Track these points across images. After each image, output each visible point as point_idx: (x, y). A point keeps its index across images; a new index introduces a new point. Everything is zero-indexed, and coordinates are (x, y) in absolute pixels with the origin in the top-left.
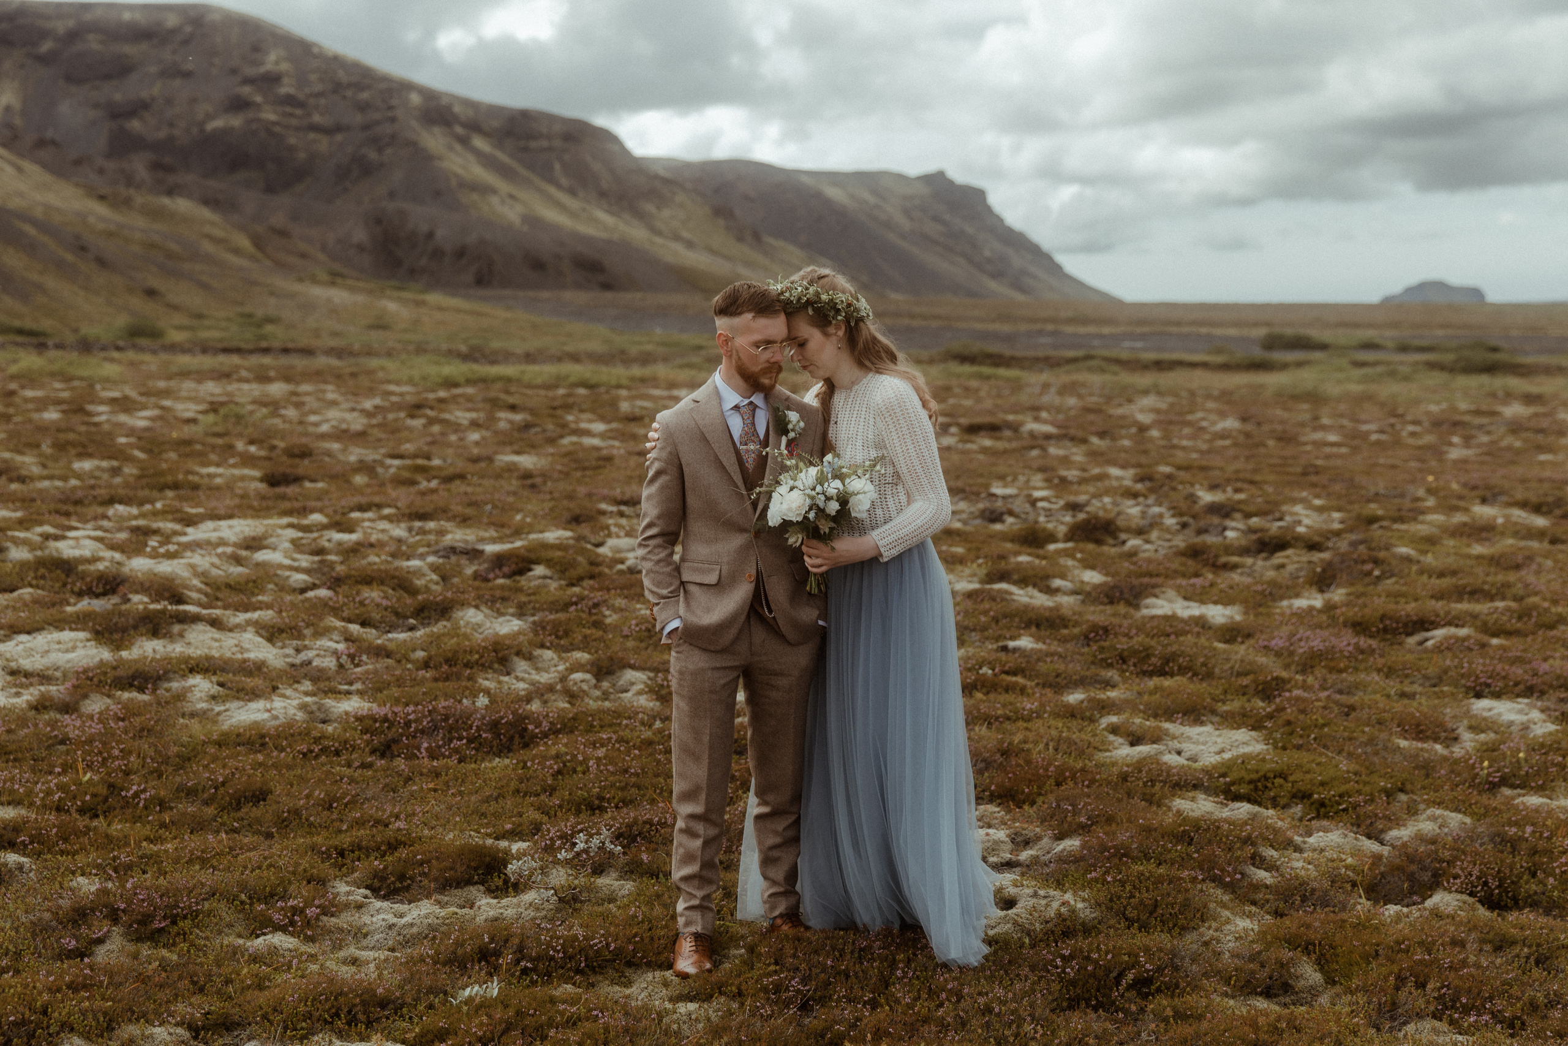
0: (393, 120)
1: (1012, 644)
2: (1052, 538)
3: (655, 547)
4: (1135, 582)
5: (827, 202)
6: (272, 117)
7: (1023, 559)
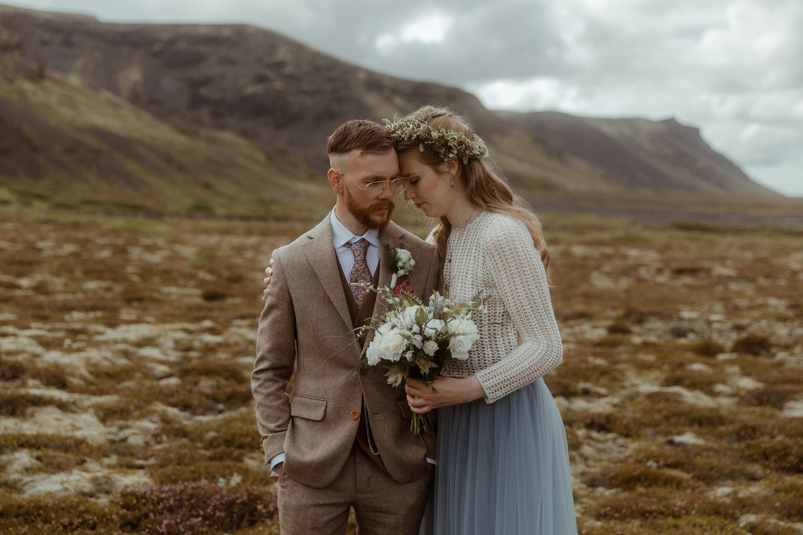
0: (348, 88)
1: (678, 439)
2: (721, 350)
3: (266, 381)
4: (780, 388)
7: (697, 367)
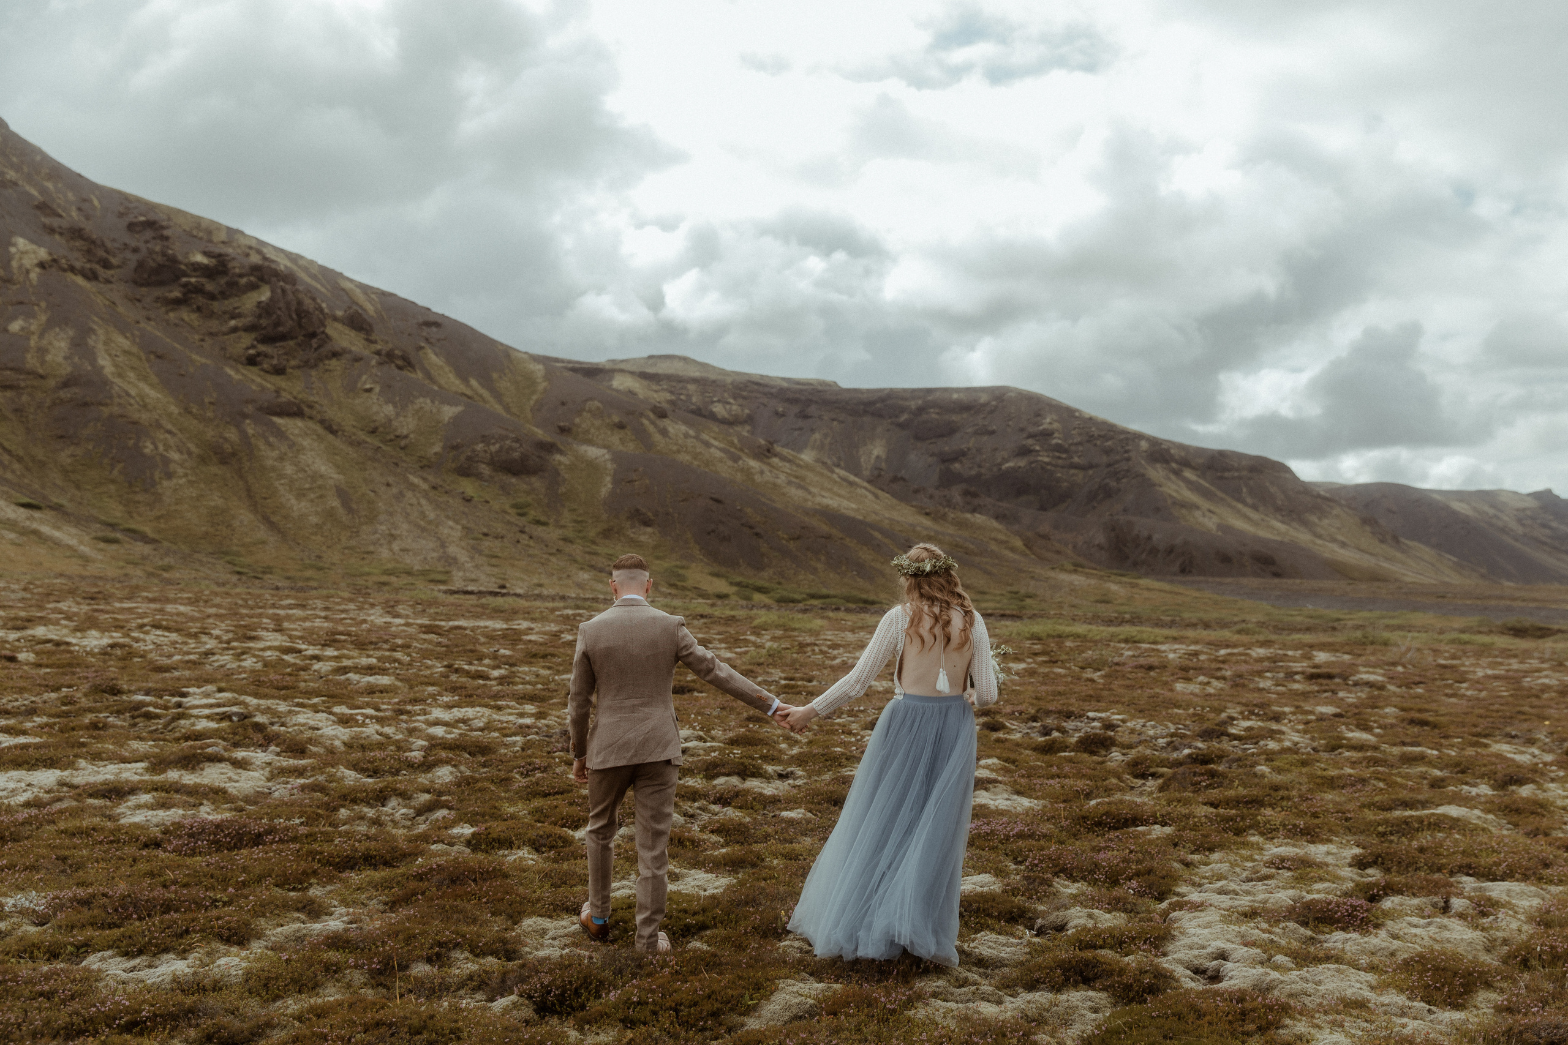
0: (1128, 459)
5: (1454, 513)
6: (1046, 460)
